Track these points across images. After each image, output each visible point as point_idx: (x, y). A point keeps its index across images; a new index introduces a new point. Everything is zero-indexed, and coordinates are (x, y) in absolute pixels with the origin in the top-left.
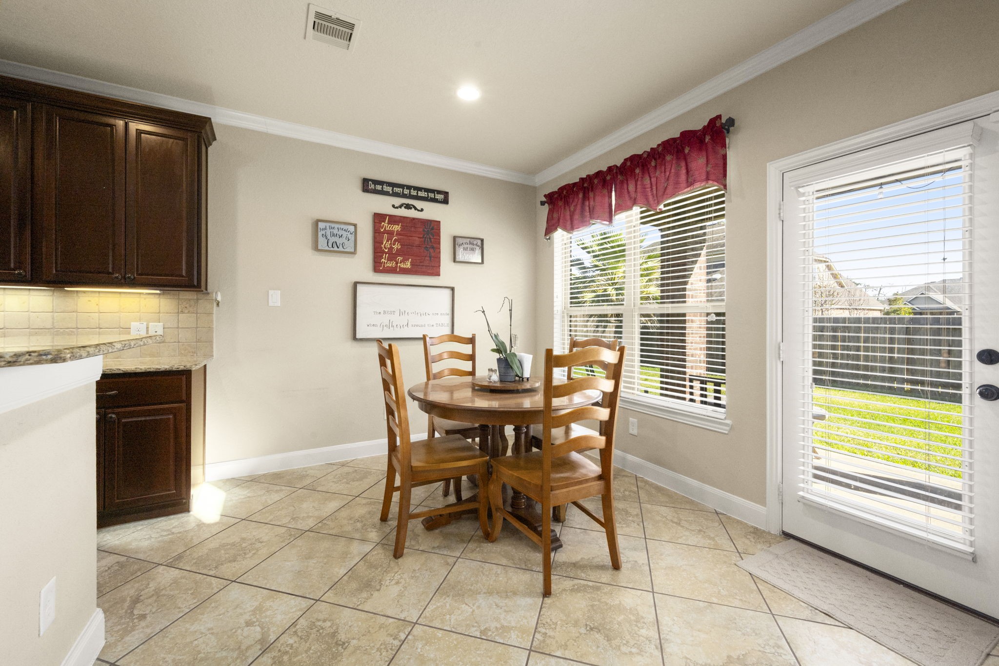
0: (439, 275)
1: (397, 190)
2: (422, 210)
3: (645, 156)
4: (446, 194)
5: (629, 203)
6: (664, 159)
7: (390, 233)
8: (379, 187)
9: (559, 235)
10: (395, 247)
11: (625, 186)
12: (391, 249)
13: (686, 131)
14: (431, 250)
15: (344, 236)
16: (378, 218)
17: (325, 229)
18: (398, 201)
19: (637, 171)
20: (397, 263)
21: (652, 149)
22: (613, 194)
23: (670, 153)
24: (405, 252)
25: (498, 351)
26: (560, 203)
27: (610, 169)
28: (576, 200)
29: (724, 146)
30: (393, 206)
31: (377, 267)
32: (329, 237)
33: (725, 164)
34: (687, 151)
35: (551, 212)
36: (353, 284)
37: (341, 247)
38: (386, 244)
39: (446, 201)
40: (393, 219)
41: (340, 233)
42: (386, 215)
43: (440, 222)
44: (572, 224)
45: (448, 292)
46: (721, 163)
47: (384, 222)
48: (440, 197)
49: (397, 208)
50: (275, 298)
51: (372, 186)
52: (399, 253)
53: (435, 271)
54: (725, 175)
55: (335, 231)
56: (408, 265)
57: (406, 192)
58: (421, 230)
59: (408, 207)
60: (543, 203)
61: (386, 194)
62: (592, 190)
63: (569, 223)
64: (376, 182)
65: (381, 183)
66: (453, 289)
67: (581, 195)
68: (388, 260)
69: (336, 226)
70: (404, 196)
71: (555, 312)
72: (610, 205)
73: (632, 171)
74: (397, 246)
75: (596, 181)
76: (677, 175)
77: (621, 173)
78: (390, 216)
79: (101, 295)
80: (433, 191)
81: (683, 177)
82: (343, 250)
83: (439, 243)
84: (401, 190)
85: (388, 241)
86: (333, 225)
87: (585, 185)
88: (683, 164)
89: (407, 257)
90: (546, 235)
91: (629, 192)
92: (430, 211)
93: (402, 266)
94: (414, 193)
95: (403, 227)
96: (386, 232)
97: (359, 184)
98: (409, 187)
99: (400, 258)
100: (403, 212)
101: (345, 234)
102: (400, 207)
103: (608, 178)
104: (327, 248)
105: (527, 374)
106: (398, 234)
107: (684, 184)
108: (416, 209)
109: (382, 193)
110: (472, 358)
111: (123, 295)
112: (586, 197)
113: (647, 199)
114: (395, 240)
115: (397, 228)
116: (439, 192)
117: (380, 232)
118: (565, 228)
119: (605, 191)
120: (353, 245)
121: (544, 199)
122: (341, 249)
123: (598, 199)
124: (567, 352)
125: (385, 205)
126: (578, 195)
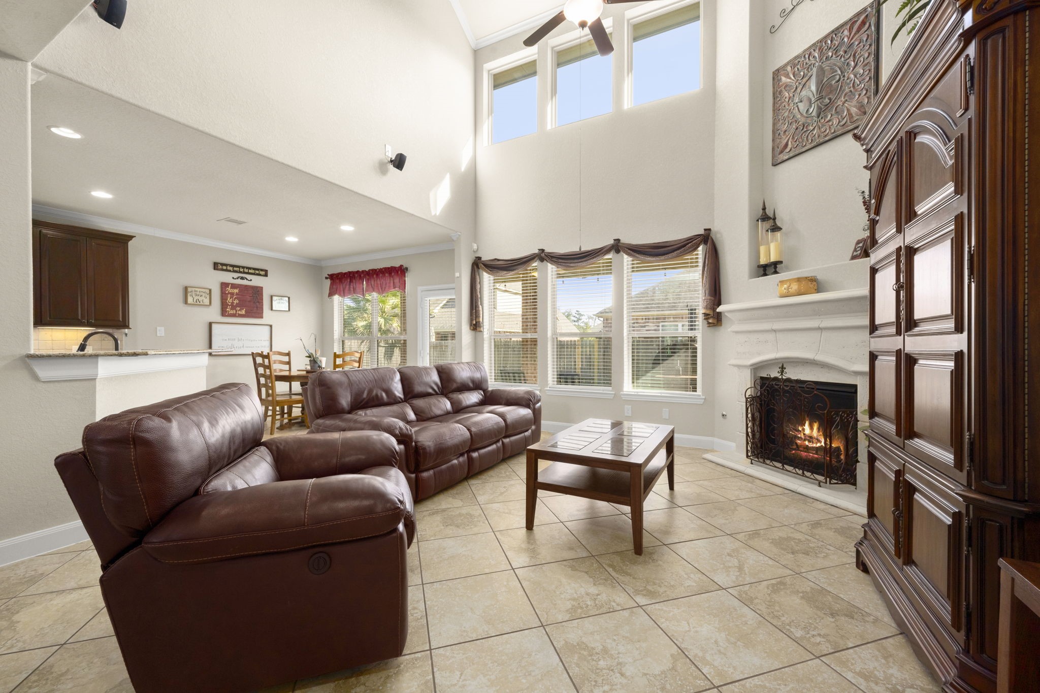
0: (262, 318)
1: (236, 269)
2: (251, 280)
3: (378, 270)
4: (266, 271)
5: (371, 289)
6: (385, 275)
7: (232, 294)
8: (225, 268)
9: (336, 298)
10: (235, 302)
11: (370, 281)
12: (233, 303)
13: (393, 267)
14: (258, 304)
15: (203, 296)
16: (224, 285)
17: (192, 292)
18: (236, 275)
19: (375, 276)
20: (236, 311)
21: (381, 269)
22: (365, 283)
23: (387, 273)
24: (241, 305)
25: (309, 357)
26: (338, 281)
27: (363, 271)
28: (346, 282)
29: (405, 276)
30: (233, 278)
31: (224, 313)
32: (194, 296)
33: (405, 284)
34: (393, 274)
35: (332, 285)
36: (208, 323)
37: (201, 302)
38: (229, 300)
39: (266, 275)
40: (234, 286)
41: (201, 294)
42: (229, 284)
43: (262, 287)
44: (344, 293)
45: (268, 328)
46: (404, 283)
47: (228, 287)
48: (263, 273)
49: (235, 279)
50: (161, 331)
51: (220, 267)
52: (237, 305)
53: (260, 315)
54: (405, 288)
55: (198, 293)
56: (243, 312)
57: (242, 270)
58: (251, 292)
59: (242, 278)
60: (326, 278)
61: (230, 271)
62: (354, 279)
63: (342, 292)
64: (223, 265)
65: (226, 265)
66: (271, 326)
67: (349, 280)
68: (231, 309)
69: (198, 290)
70: (240, 272)
71: (335, 339)
72: (363, 288)
73: (373, 275)
74: (236, 301)
75: (356, 275)
76: (390, 283)
77: (368, 275)
78: (232, 284)
79: (53, 330)
80: (258, 270)
81: (392, 284)
82: (202, 304)
83: (262, 299)
84: (238, 269)
85: (230, 298)
86: (196, 289)
87: (351, 275)
88: (392, 279)
89: (242, 308)
90: (329, 296)
91: (371, 285)
92: (256, 281)
93: (240, 313)
94: (246, 270)
95: (239, 291)
96: (229, 293)
97: (212, 266)
98: (243, 267)
99: (238, 309)
100: (239, 282)
101: (204, 294)
102: (238, 278)
103: (362, 275)
104: (193, 303)
105: (323, 366)
106: (237, 294)
107: (392, 287)
108: (247, 279)
109: (227, 270)
110: (289, 363)
111: (67, 330)
112: (351, 281)
113: (379, 290)
114: (235, 298)
115: (236, 291)
116: (262, 270)
117: (226, 294)
118: (340, 295)
119: (361, 281)
120: (209, 301)
121: (328, 276)
122: (201, 303)
123: (357, 285)
124: (341, 353)
125: (228, 277)
126: (347, 279)
